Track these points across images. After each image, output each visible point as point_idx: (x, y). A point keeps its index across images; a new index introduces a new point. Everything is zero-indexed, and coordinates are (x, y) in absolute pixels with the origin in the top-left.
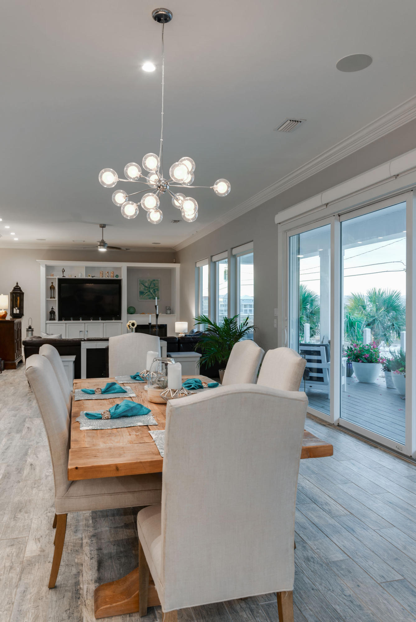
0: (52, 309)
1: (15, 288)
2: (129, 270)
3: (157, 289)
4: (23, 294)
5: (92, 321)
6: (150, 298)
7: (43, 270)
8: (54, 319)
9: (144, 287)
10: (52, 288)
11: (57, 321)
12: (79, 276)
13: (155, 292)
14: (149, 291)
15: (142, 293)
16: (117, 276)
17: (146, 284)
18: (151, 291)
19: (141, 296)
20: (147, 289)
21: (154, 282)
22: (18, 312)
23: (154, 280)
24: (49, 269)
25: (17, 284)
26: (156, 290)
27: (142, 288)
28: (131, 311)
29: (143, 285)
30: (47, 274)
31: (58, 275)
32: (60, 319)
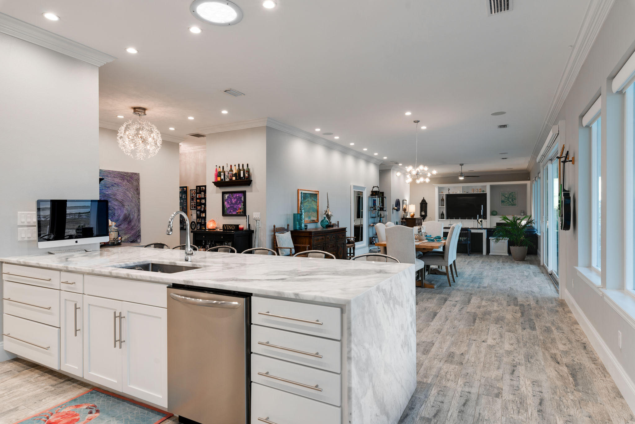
0: (443, 212)
1: (422, 200)
2: (492, 187)
3: (515, 199)
4: (427, 203)
5: (467, 220)
6: (509, 205)
7: (437, 190)
8: (444, 218)
9: (504, 198)
10: (443, 200)
11: (445, 220)
12: (458, 193)
13: (513, 201)
14: (509, 200)
15: (503, 202)
16: (483, 191)
17: (506, 196)
18: (510, 200)
19: (503, 204)
20: (506, 199)
21: (513, 194)
22: (424, 214)
23: (512, 193)
24: (440, 189)
25: (424, 198)
26: (513, 199)
27: (503, 198)
28: (493, 213)
29: (504, 196)
30: (439, 192)
31: (446, 192)
32: (447, 218)
